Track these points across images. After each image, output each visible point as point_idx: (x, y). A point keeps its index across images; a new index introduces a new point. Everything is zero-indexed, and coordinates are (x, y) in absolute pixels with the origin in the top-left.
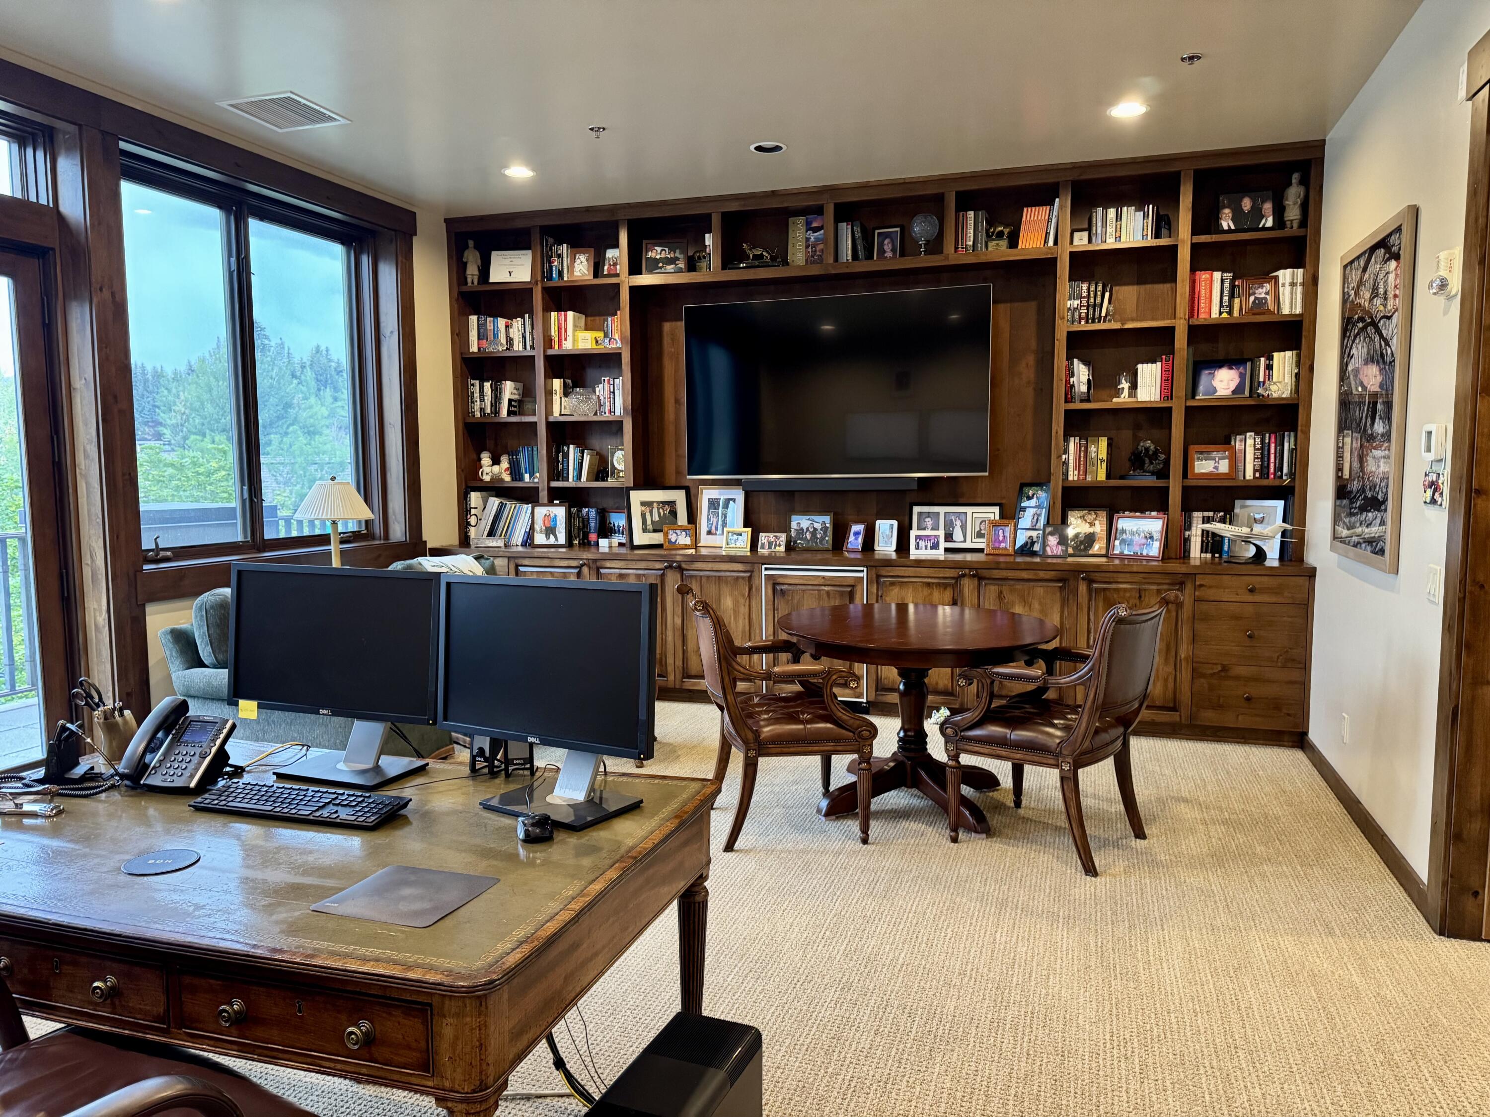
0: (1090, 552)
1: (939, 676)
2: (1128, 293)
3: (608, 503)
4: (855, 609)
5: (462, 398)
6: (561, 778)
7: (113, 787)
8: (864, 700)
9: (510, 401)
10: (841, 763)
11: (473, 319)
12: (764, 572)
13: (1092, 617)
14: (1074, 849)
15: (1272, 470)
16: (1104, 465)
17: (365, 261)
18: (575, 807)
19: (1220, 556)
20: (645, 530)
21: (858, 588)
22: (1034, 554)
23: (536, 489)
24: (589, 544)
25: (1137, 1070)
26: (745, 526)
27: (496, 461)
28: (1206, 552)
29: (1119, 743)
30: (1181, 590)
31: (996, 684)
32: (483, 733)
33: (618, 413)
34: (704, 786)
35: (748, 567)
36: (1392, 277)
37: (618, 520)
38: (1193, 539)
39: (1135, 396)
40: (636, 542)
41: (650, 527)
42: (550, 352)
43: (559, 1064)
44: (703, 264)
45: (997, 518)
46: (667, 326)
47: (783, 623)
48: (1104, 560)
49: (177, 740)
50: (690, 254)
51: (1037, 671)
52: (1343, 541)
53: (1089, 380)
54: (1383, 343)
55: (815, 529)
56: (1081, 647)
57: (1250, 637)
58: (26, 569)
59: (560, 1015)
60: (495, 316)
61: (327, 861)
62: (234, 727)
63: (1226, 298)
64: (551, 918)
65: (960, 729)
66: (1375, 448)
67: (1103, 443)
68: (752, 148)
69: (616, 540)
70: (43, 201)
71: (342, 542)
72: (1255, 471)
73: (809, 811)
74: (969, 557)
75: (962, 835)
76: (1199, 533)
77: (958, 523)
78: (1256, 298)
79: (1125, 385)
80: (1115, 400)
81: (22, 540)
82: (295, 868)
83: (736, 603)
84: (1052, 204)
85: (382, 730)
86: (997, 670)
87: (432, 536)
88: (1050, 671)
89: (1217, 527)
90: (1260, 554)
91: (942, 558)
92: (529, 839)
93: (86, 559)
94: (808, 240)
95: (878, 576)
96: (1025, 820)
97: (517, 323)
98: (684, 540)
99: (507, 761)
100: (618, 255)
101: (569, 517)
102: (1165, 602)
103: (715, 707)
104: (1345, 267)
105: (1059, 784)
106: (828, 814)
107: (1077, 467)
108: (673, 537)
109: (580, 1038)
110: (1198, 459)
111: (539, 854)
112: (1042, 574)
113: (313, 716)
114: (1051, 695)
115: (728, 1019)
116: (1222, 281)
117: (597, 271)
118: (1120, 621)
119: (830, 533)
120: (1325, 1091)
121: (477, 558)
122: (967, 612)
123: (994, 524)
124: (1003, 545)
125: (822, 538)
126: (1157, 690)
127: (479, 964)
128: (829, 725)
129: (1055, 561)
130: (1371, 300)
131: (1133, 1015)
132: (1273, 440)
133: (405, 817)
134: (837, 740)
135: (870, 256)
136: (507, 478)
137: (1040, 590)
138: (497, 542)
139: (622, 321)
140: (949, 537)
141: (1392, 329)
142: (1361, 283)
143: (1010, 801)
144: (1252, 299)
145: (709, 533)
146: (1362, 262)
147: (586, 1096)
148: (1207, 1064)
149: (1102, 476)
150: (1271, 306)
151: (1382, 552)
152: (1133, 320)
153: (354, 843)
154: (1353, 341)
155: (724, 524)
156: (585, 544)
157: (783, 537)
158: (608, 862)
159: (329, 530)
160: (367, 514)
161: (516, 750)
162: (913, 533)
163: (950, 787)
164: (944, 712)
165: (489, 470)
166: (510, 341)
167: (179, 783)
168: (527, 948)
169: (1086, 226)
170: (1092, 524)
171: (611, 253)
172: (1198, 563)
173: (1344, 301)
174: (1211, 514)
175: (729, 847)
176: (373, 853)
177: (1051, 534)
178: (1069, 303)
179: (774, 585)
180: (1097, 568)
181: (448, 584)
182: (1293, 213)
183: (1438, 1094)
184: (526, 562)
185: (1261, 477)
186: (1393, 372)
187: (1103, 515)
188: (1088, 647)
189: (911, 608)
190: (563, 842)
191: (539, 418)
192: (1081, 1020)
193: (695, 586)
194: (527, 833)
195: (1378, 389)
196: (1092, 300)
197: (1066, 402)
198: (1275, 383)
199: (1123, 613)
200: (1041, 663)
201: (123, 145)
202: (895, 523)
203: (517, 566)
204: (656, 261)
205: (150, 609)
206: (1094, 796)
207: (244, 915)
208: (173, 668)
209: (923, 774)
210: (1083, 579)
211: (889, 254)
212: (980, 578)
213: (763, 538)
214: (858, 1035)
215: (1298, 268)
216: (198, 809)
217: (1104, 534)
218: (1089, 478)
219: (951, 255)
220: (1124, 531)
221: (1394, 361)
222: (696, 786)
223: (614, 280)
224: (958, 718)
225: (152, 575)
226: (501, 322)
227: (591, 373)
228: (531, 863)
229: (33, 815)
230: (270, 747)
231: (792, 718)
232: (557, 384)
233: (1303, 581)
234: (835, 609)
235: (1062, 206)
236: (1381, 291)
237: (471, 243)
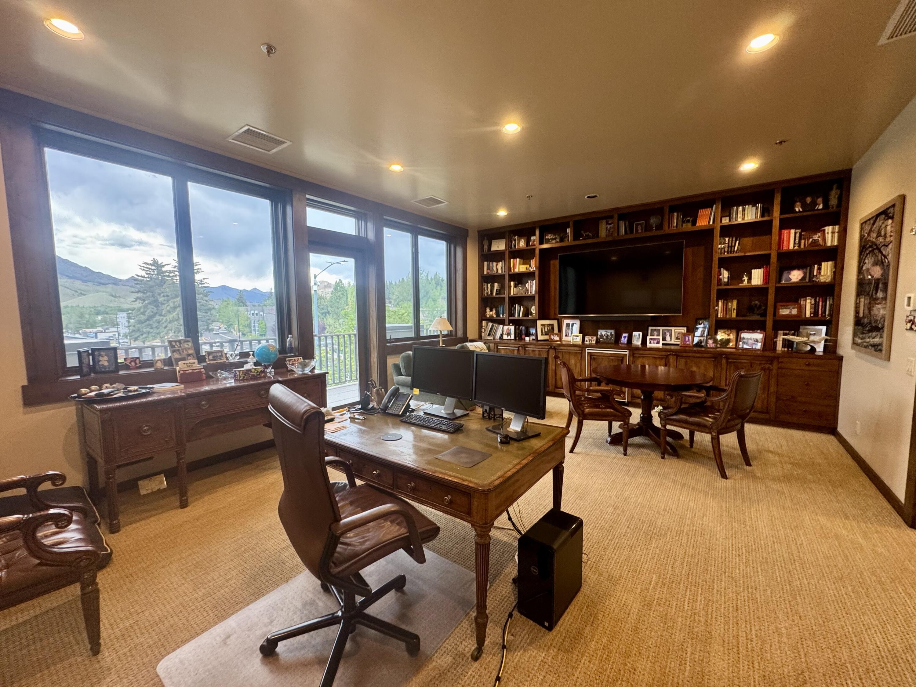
0: (728, 346)
1: (659, 394)
2: (748, 241)
3: (529, 324)
4: (624, 366)
5: (481, 290)
6: (513, 423)
7: (379, 412)
8: (626, 401)
9: (497, 290)
10: (616, 425)
11: (486, 263)
12: (587, 351)
13: (728, 374)
14: (717, 467)
15: (820, 313)
16: (735, 311)
17: (452, 247)
18: (517, 432)
19: (792, 350)
20: (542, 334)
21: (625, 358)
22: (702, 347)
23: (504, 320)
24: (522, 339)
25: (744, 561)
26: (580, 333)
27: (491, 310)
28: (785, 348)
29: (739, 426)
30: (771, 364)
31: (683, 399)
32: (487, 405)
33: (533, 293)
34: (563, 430)
35: (580, 349)
36: (889, 228)
37: (533, 331)
38: (778, 342)
39: (750, 283)
40: (539, 339)
41: (544, 333)
42: (510, 273)
43: (510, 519)
44: (566, 239)
45: (685, 332)
46: (552, 262)
47: (594, 371)
48: (734, 350)
49: (396, 399)
50: (561, 235)
51: (702, 395)
52: (858, 345)
53: (728, 277)
54: (883, 257)
55: (608, 335)
56: (723, 385)
57: (807, 385)
58: (356, 344)
59: (511, 504)
60: (493, 262)
61: (439, 442)
62: (412, 397)
63: (797, 240)
64: (509, 471)
65: (666, 415)
66: (878, 304)
67: (735, 303)
68: (586, 197)
69: (533, 337)
70: (363, 236)
71: (443, 337)
72: (811, 314)
73: (603, 441)
74: (673, 347)
75: (666, 456)
76: (781, 339)
77: (668, 334)
78: (813, 240)
79: (746, 278)
80: (740, 285)
81: (355, 335)
82: (430, 444)
83: (576, 361)
84: (712, 207)
85: (454, 402)
86: (683, 393)
87: (470, 336)
88: (708, 395)
89: (790, 337)
90: (813, 350)
91: (661, 347)
92: (502, 442)
93: (372, 342)
94: (607, 228)
95: (633, 354)
96: (695, 453)
97: (500, 264)
98: (556, 338)
99: (495, 415)
100: (535, 238)
101: (515, 329)
102: (763, 369)
103: (567, 400)
104: (862, 224)
105: (710, 440)
106: (610, 443)
107: (722, 311)
108: (552, 337)
109: (517, 511)
110: (782, 309)
111: (505, 448)
112: (705, 355)
113: (435, 395)
114: (708, 404)
115: (570, 513)
116: (795, 234)
117: (528, 244)
118: (741, 376)
119: (614, 336)
120: (842, 588)
121: (484, 343)
122: (671, 369)
123: (684, 334)
124: (688, 343)
125: (611, 339)
126: (758, 405)
127: (486, 482)
128: (612, 410)
129: (711, 350)
130: (877, 237)
131: (743, 538)
132: (821, 300)
133: (462, 430)
134: (615, 416)
135: (632, 232)
136: (495, 316)
137: (704, 362)
138: (490, 338)
139: (536, 261)
140: (664, 339)
141: (889, 251)
142: (871, 231)
143: (688, 445)
144: (811, 240)
145: (566, 336)
146: (872, 222)
147: (519, 532)
148: (779, 565)
149: (734, 315)
150: (821, 242)
151: (881, 350)
152: (750, 251)
153: (446, 436)
154: (866, 256)
155: (572, 333)
156: (521, 339)
157: (595, 338)
158: (528, 453)
159: (439, 333)
160: (451, 329)
161: (497, 411)
162: (649, 338)
163: (662, 438)
164: (660, 408)
165: (489, 313)
166: (497, 270)
167: (396, 413)
168: (501, 480)
169: (728, 214)
170: (729, 335)
171: (533, 238)
172: (780, 352)
173: (862, 237)
174: (788, 332)
175: (571, 451)
176: (452, 441)
177: (710, 339)
178: (719, 246)
179: (591, 356)
180: (731, 353)
181: (477, 355)
182: (833, 202)
183: (908, 601)
184: (500, 345)
185: (814, 316)
186: (889, 270)
187: (734, 332)
188: (726, 385)
189: (647, 367)
190: (513, 444)
191: (506, 295)
192: (718, 536)
193: (560, 355)
194: (501, 440)
195: (880, 277)
196: (730, 244)
197: (718, 285)
198: (822, 276)
199: (743, 373)
200: (704, 391)
201: (385, 217)
202: (641, 333)
203: (497, 346)
204: (549, 239)
205: (388, 357)
206: (727, 446)
207: (414, 457)
208: (394, 376)
209: (650, 431)
210: (724, 358)
211: (640, 231)
212: (677, 356)
213: (587, 338)
214: (620, 527)
215: (836, 225)
216: (402, 421)
217: (735, 339)
218: (728, 317)
219: (666, 230)
220: (744, 338)
221: (889, 265)
222: (561, 430)
223: (534, 247)
224: (667, 411)
225: (388, 346)
226: (495, 264)
227: (524, 279)
228: (502, 450)
229: (358, 419)
230: (422, 403)
231: (597, 407)
232: (512, 283)
233: (836, 362)
234: (614, 366)
235: (716, 208)
236: (883, 233)
237: (485, 238)
